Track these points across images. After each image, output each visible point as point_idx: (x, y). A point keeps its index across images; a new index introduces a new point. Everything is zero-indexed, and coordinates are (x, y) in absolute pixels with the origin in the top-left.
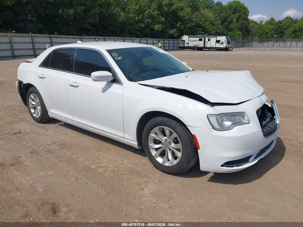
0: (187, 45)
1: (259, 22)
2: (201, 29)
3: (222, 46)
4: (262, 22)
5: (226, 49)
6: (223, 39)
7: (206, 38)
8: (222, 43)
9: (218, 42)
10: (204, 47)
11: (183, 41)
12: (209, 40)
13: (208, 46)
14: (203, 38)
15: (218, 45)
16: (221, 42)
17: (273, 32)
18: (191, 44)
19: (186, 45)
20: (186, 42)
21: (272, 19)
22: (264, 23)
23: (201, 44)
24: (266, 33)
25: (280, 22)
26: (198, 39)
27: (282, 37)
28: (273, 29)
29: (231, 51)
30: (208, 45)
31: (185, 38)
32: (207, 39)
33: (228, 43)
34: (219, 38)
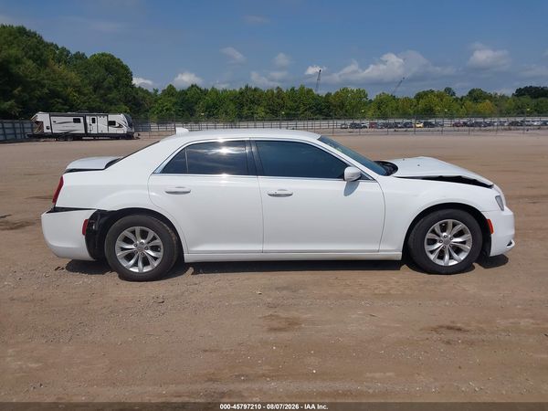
0: (50, 131)
1: (151, 90)
2: (60, 100)
3: (120, 131)
4: (157, 91)
5: (128, 136)
6: (120, 118)
7: (87, 117)
8: (120, 126)
9: (111, 123)
10: (87, 134)
11: (37, 122)
12: (94, 122)
13: (94, 131)
14: (82, 119)
15: (113, 130)
16: (117, 125)
17: (178, 108)
18: (57, 129)
19: (46, 131)
20: (46, 124)
21: (171, 87)
22: (160, 93)
23: (79, 129)
24: (167, 110)
25: (184, 93)
26: (71, 119)
27: (192, 115)
28: (176, 103)
29: (138, 138)
30: (93, 129)
31: (42, 117)
32: (89, 120)
33: (130, 125)
34: (112, 117)
